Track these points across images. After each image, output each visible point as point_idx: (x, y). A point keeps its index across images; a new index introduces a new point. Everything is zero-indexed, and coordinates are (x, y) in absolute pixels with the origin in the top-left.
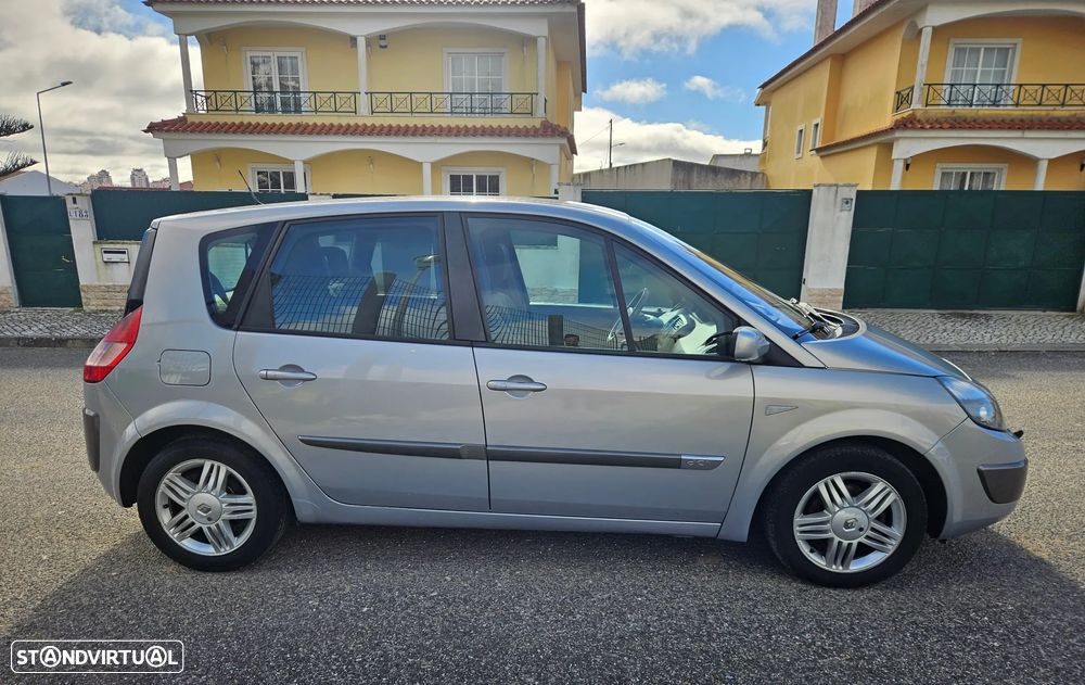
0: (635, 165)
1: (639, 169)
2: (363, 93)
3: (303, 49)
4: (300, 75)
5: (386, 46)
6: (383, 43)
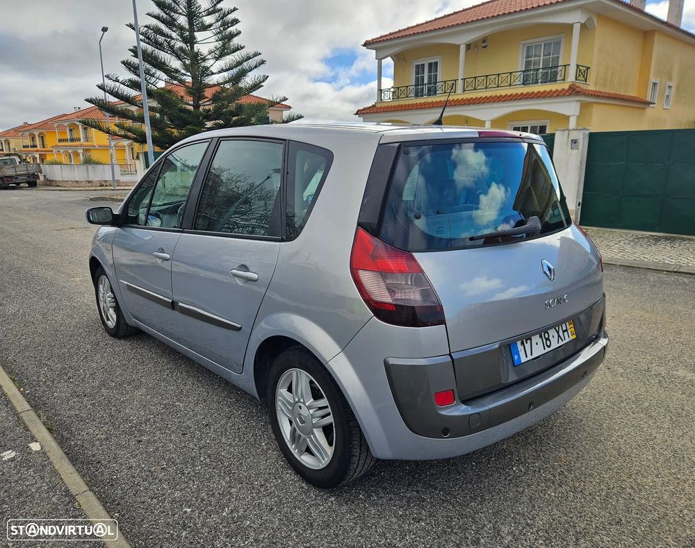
2: (460, 79)
3: (441, 56)
4: (438, 73)
5: (486, 47)
6: (484, 44)
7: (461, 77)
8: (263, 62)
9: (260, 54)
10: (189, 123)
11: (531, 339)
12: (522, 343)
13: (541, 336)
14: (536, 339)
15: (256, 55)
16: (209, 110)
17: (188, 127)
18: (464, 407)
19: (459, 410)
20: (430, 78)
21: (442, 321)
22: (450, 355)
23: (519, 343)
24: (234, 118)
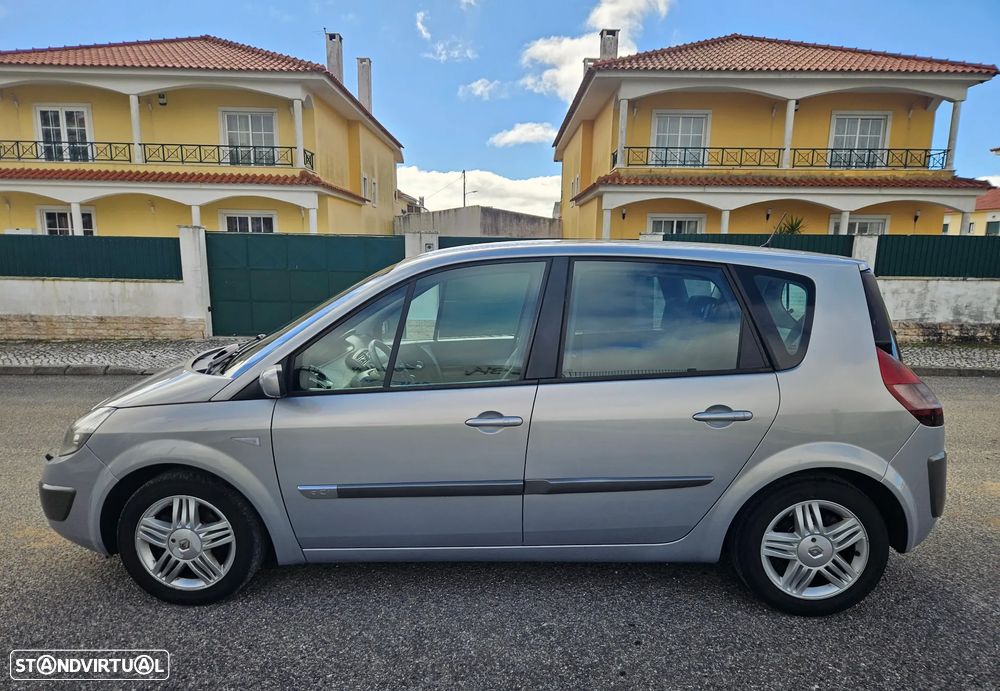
0: (448, 210)
1: (452, 214)
2: (136, 143)
3: (89, 105)
4: (86, 128)
5: (165, 104)
6: (162, 101)
7: (136, 140)
20: (71, 133)
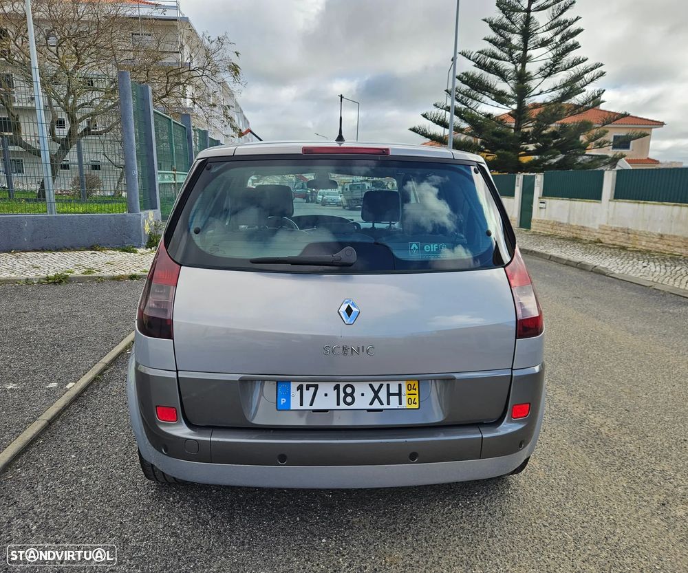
8: (602, 74)
9: (602, 65)
10: (500, 147)
11: (316, 387)
12: (300, 388)
13: (337, 388)
14: (326, 388)
15: (598, 66)
16: (528, 132)
17: (499, 151)
18: (188, 430)
19: (181, 431)
21: (170, 335)
22: (177, 371)
23: (294, 386)
24: (554, 141)
